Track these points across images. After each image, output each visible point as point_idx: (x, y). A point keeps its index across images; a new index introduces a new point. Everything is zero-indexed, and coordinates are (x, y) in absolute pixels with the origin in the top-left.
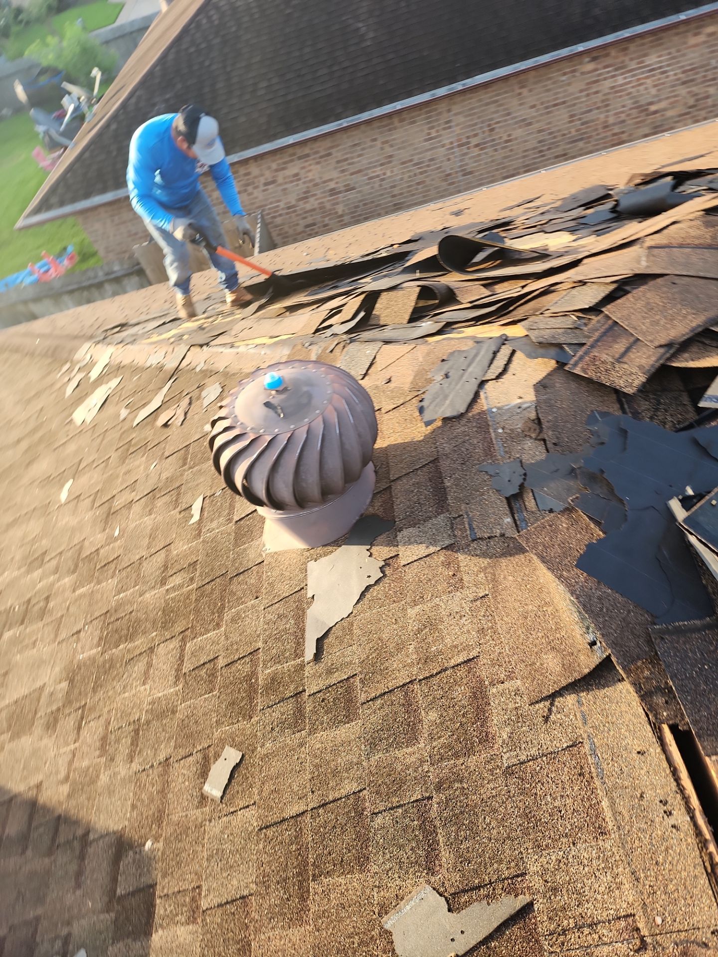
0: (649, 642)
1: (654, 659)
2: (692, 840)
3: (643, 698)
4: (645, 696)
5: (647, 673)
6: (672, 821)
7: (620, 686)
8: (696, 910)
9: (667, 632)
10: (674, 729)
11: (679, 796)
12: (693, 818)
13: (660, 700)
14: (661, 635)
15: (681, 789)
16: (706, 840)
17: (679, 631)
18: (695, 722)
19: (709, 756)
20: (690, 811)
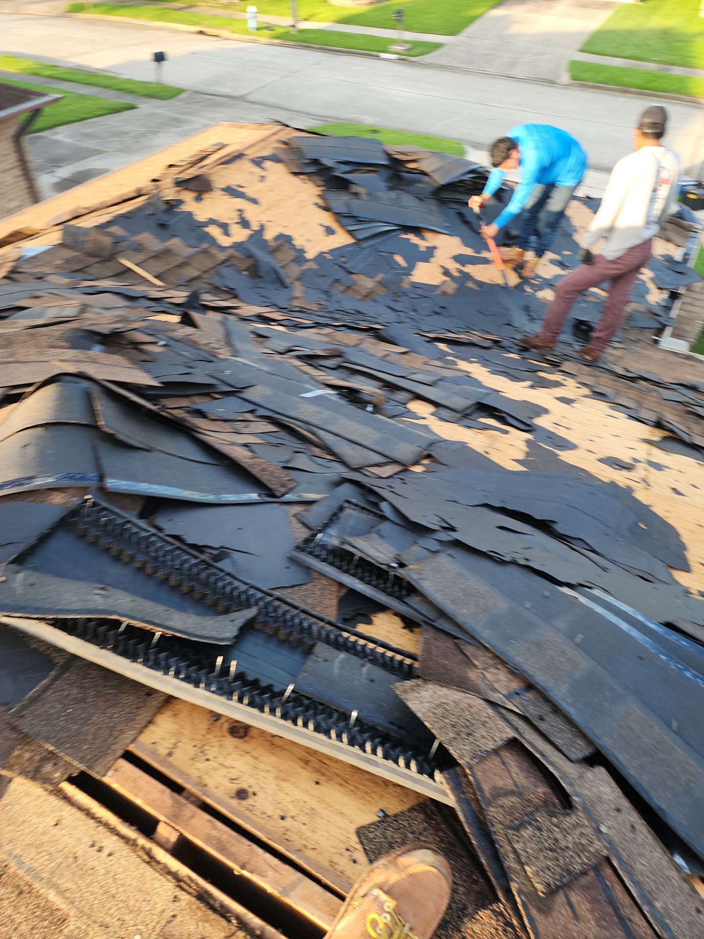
0: (14, 728)
1: (25, 739)
2: (126, 850)
3: (34, 778)
4: (35, 775)
5: (27, 755)
6: (106, 852)
7: (12, 786)
8: (155, 898)
9: (24, 707)
10: (71, 780)
11: (101, 828)
12: (118, 834)
13: (48, 768)
14: (19, 715)
15: (99, 821)
16: (135, 840)
17: (33, 700)
18: (81, 760)
19: (104, 775)
20: (113, 831)
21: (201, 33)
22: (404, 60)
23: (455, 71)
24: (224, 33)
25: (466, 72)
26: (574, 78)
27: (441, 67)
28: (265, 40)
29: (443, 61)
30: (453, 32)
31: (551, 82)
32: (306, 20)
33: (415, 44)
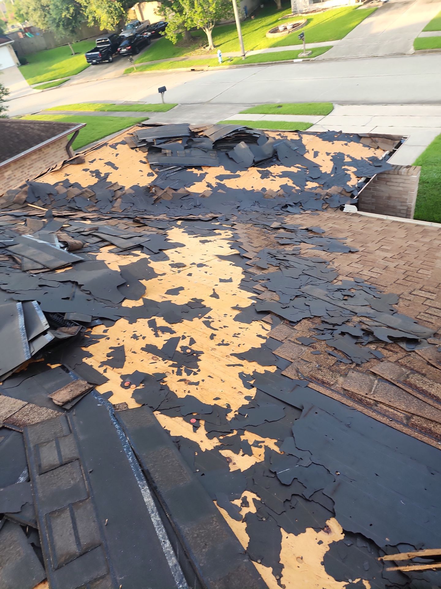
21: (193, 70)
22: (308, 60)
23: (340, 60)
24: (206, 68)
25: (346, 59)
26: (416, 49)
27: (331, 60)
28: (228, 67)
29: (332, 56)
30: (340, 37)
31: (403, 54)
32: (252, 50)
33: (313, 50)
